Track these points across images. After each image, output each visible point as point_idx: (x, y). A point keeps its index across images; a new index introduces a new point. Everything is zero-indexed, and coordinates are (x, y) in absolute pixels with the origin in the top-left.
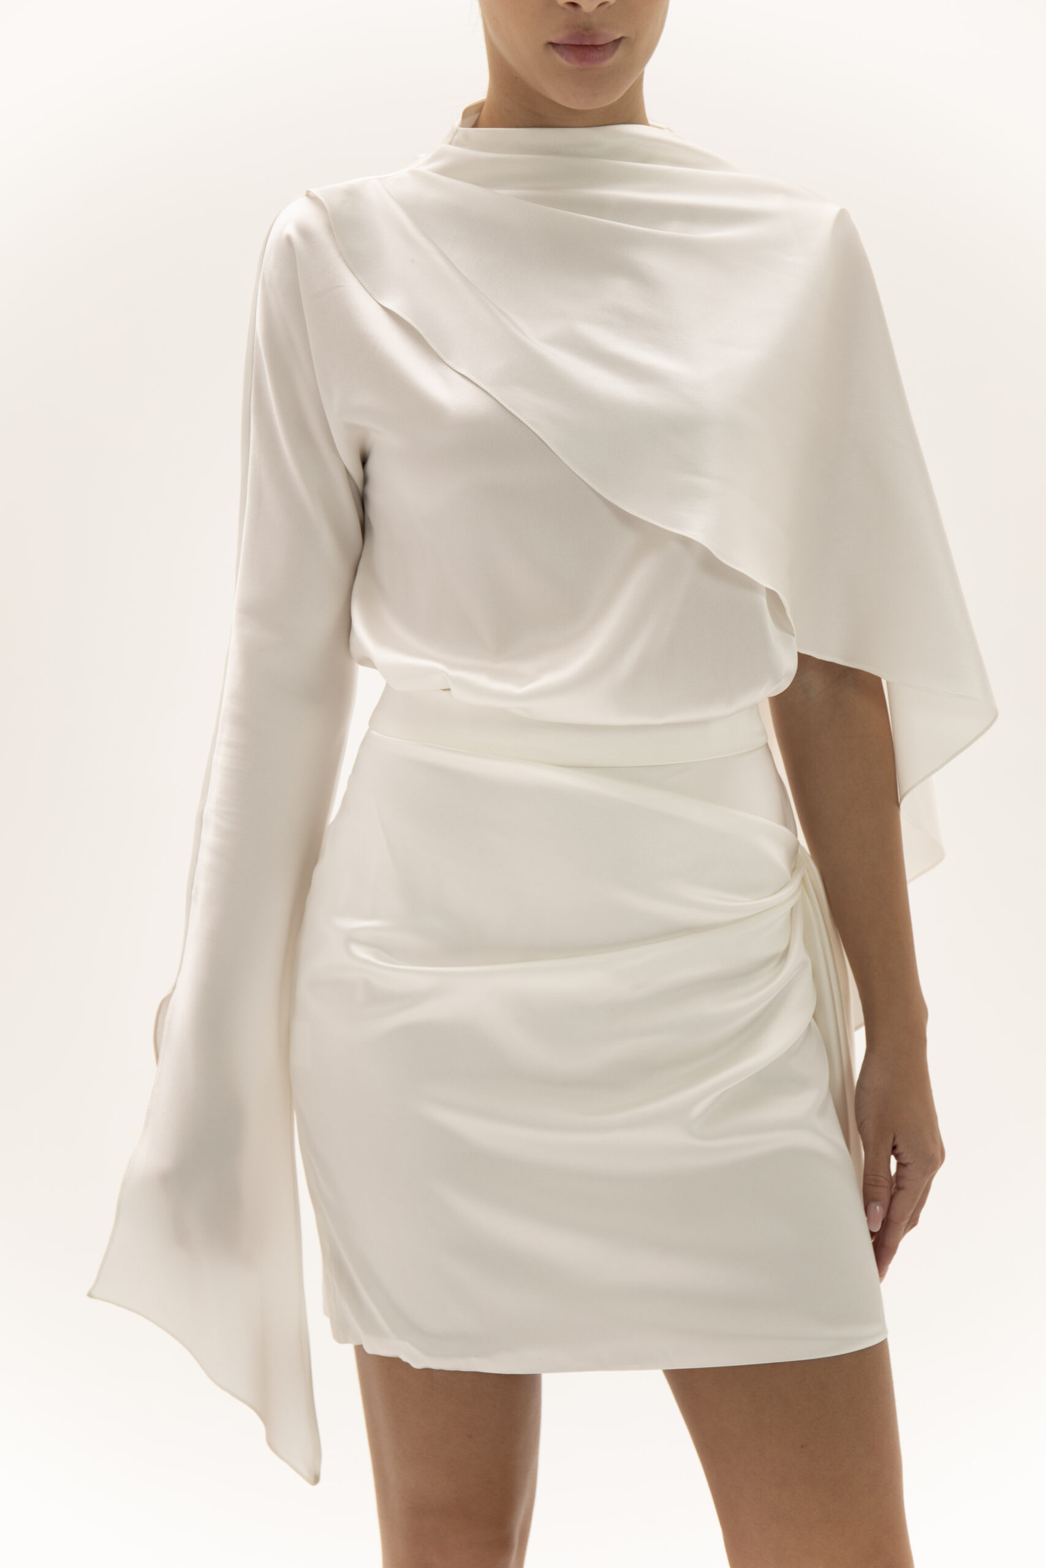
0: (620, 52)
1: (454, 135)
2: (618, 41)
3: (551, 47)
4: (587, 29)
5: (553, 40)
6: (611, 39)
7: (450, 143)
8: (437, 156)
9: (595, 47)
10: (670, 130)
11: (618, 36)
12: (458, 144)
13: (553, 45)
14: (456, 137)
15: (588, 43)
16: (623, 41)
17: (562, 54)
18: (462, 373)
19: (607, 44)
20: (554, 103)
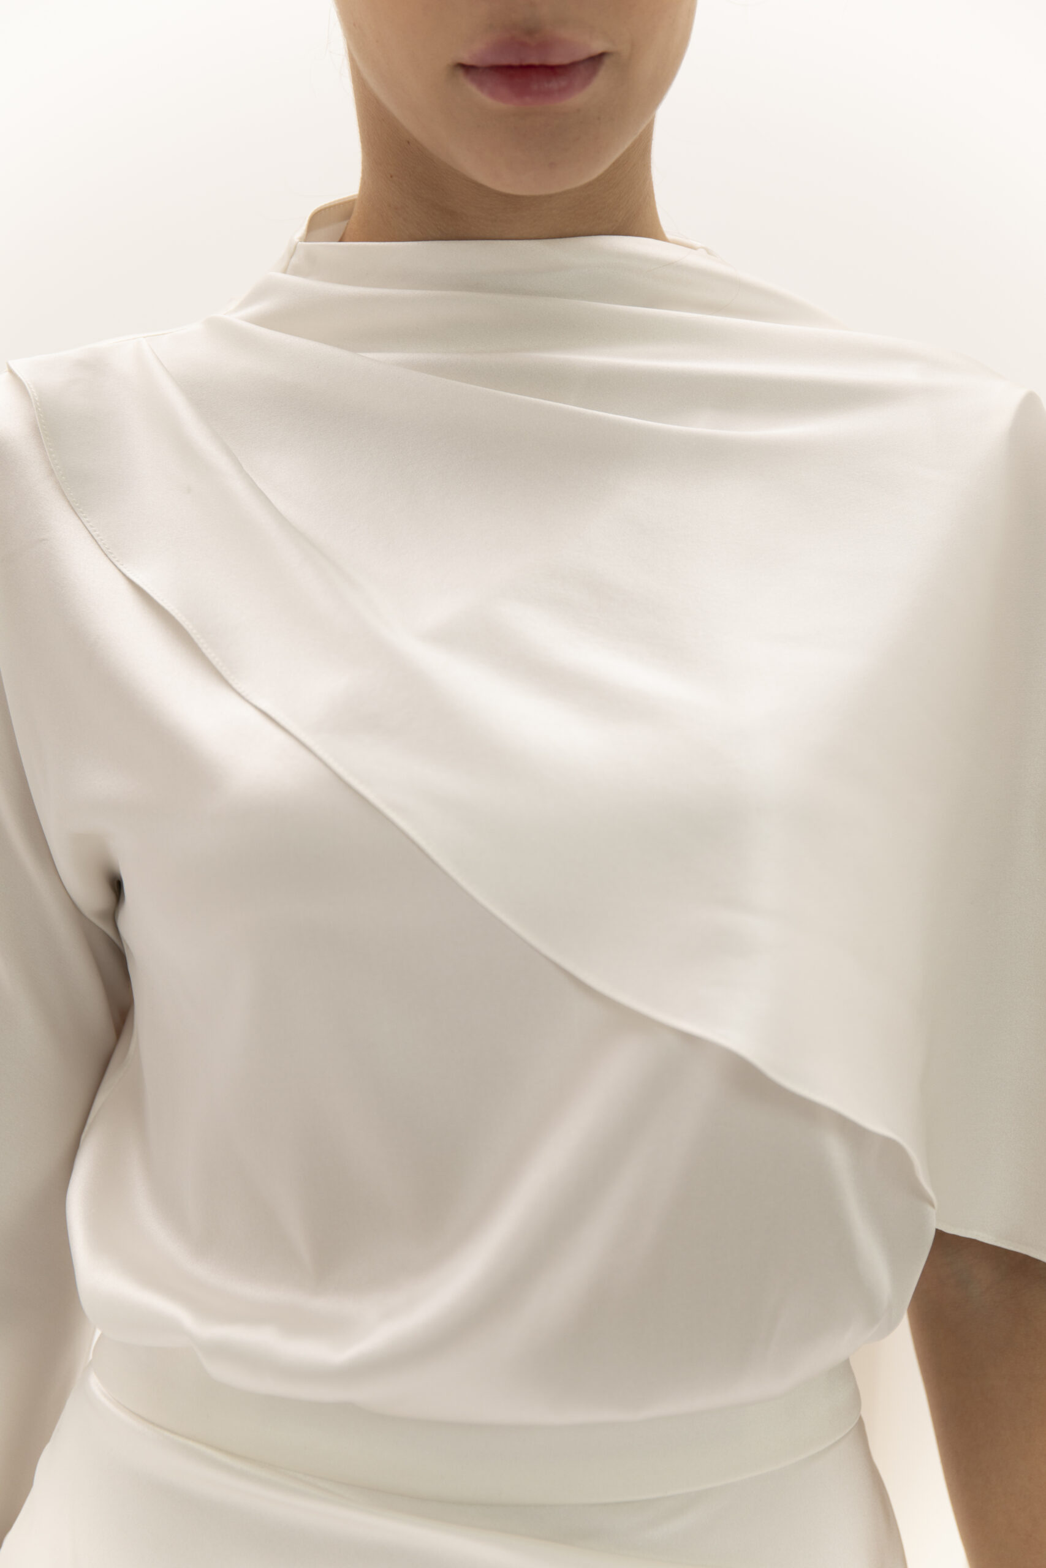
0: (601, 83)
1: (291, 257)
2: (597, 59)
3: (460, 73)
4: (530, 32)
5: (466, 59)
6: (582, 55)
7: (285, 271)
8: (258, 294)
9: (553, 70)
10: (709, 252)
11: (597, 46)
12: (296, 272)
13: (467, 68)
14: (294, 260)
15: (534, 60)
16: (607, 61)
17: (481, 85)
18: (263, 707)
19: (574, 64)
20: (479, 187)
